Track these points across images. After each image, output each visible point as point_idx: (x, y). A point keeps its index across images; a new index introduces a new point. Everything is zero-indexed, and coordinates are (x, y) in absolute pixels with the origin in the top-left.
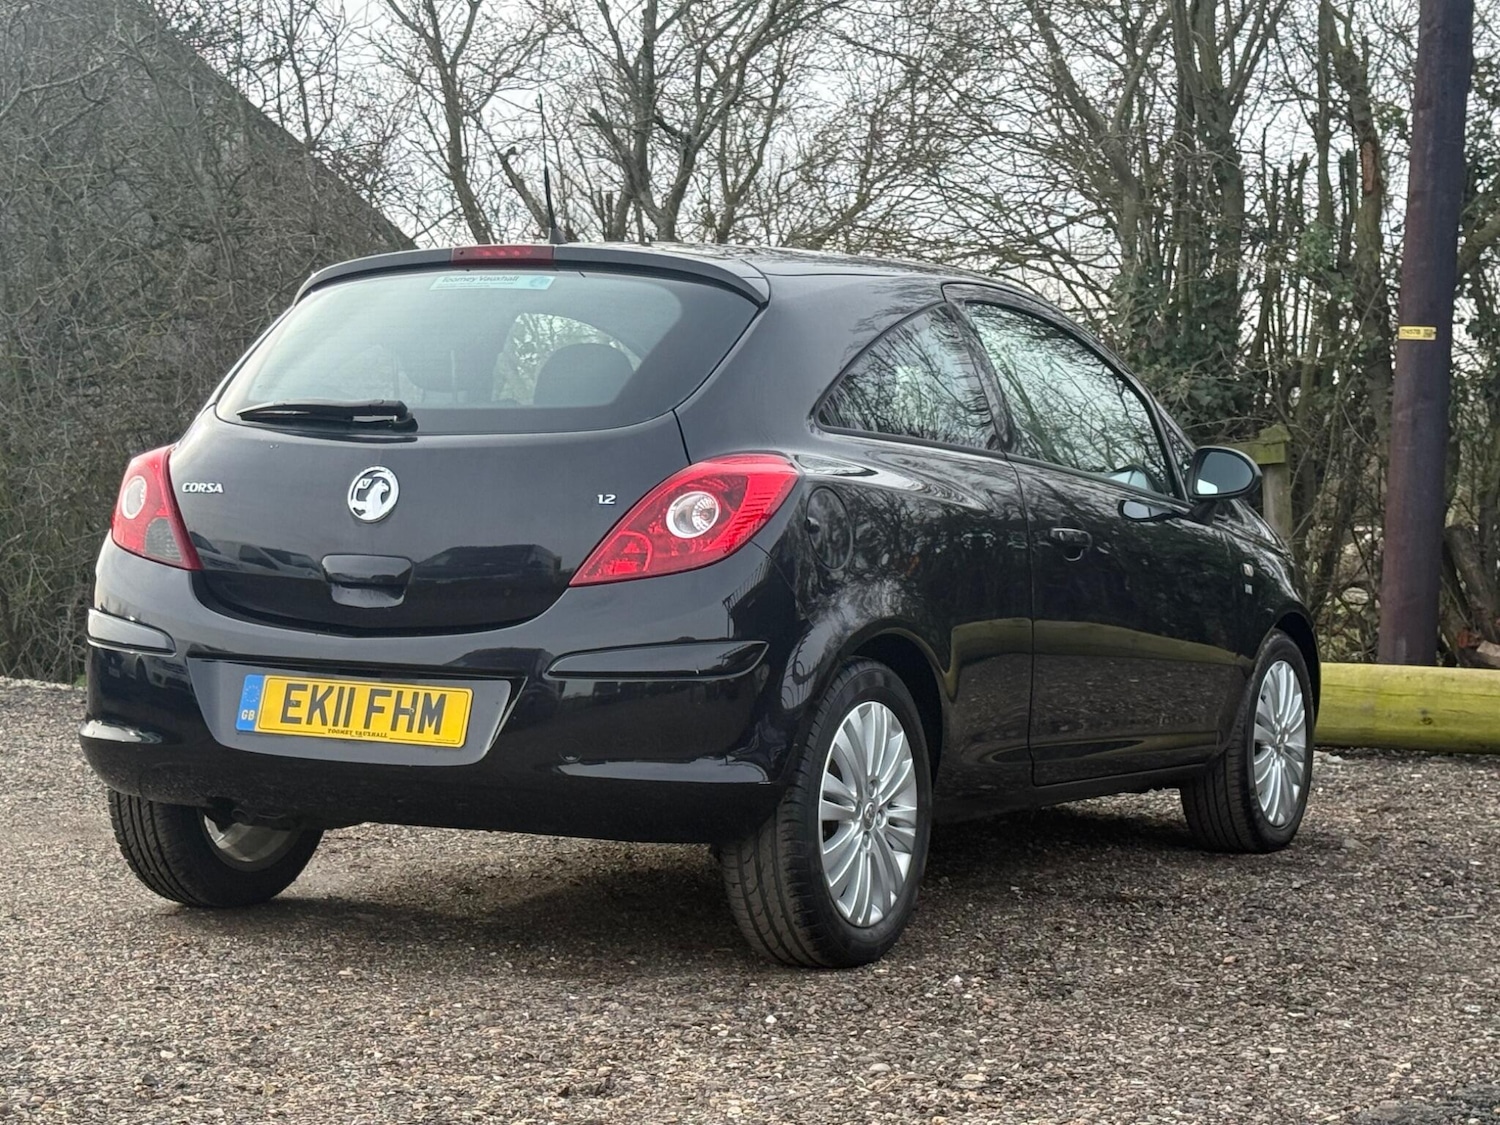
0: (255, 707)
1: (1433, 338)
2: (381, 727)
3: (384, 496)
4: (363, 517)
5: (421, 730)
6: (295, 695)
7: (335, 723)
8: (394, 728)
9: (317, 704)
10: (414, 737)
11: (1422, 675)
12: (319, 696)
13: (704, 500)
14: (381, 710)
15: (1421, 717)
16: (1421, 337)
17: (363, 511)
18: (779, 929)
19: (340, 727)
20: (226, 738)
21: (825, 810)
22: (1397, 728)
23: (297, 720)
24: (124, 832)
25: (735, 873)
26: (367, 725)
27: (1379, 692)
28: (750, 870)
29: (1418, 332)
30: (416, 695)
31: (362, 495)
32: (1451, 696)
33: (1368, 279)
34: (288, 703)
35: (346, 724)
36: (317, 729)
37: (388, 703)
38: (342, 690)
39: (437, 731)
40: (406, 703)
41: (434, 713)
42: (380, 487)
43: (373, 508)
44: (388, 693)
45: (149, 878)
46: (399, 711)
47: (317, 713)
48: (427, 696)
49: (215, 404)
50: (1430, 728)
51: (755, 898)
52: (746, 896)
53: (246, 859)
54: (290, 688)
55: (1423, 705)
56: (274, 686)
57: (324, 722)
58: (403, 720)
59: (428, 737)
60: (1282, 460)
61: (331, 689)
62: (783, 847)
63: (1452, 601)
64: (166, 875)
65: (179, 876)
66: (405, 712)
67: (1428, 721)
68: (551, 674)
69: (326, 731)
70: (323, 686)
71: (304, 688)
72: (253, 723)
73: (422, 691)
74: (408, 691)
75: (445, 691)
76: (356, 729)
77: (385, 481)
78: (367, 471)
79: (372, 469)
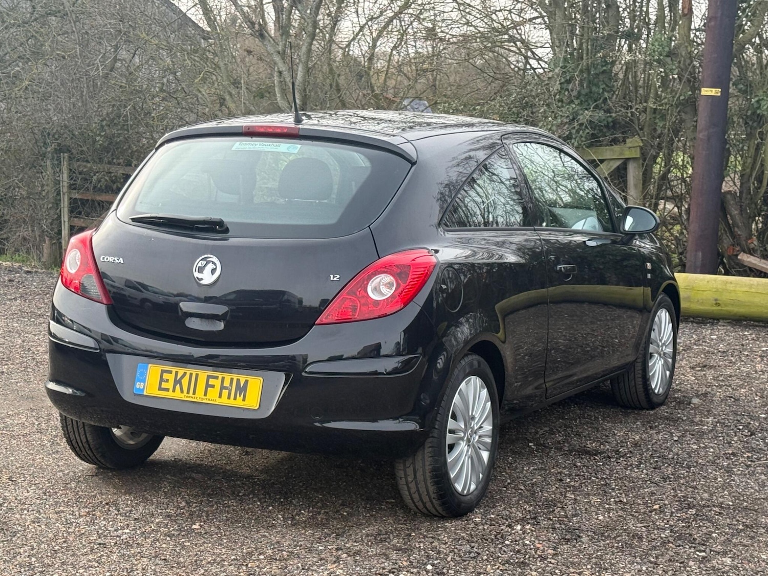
0: (144, 381)
1: (719, 94)
2: (213, 397)
3: (213, 271)
4: (202, 282)
5: (235, 398)
6: (166, 376)
7: (188, 392)
8: (220, 396)
9: (178, 382)
10: (231, 402)
11: (715, 280)
12: (178, 378)
13: (387, 278)
14: (213, 386)
15: (714, 302)
16: (713, 94)
17: (202, 279)
18: (425, 501)
19: (191, 394)
20: (127, 397)
21: (449, 438)
22: (702, 307)
23: (167, 390)
24: (68, 434)
25: (402, 472)
26: (205, 394)
27: (693, 289)
28: (410, 471)
29: (712, 91)
30: (232, 379)
31: (201, 270)
32: (730, 292)
33: (685, 61)
34: (162, 380)
35: (194, 393)
36: (177, 395)
37: (217, 383)
38: (191, 374)
39: (244, 400)
40: (227, 384)
41: (242, 390)
42: (210, 266)
43: (207, 278)
44: (217, 378)
45: (82, 456)
46: (223, 387)
47: (178, 386)
48: (238, 380)
49: (116, 210)
50: (719, 308)
51: (413, 486)
52: (407, 484)
53: (131, 442)
54: (163, 372)
55: (716, 297)
56: (154, 370)
57: (182, 391)
58: (225, 392)
59: (239, 402)
60: (638, 156)
61: (185, 374)
62: (428, 461)
63: (724, 230)
64: (91, 455)
65: (98, 456)
66: (226, 388)
67: (718, 304)
68: (306, 372)
69: (183, 397)
70: (181, 371)
71: (170, 372)
72: (143, 390)
73: (235, 377)
74: (228, 377)
75: (248, 378)
76: (199, 396)
77: (214, 263)
78: (203, 257)
79: (206, 256)
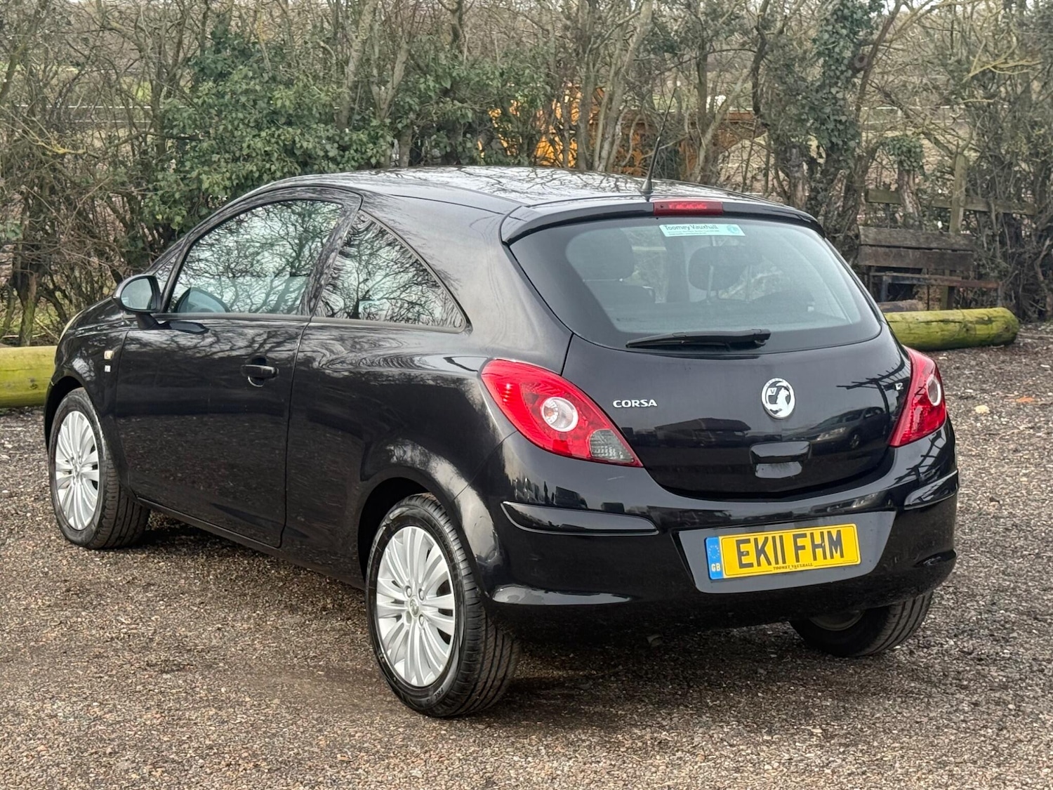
0: (719, 560)
5: (832, 557)
6: (743, 547)
7: (777, 562)
8: (815, 558)
9: (760, 552)
10: (829, 563)
12: (760, 545)
14: (803, 548)
19: (781, 564)
20: (702, 586)
23: (751, 565)
26: (798, 560)
30: (822, 534)
34: (740, 554)
35: (784, 562)
36: (765, 569)
38: (774, 538)
39: (842, 556)
40: (818, 541)
41: (836, 543)
46: (815, 547)
47: (762, 556)
48: (829, 533)
54: (739, 543)
56: (727, 543)
57: (769, 563)
58: (819, 551)
59: (837, 561)
61: (766, 539)
66: (818, 546)
68: (907, 506)
69: (772, 569)
70: (761, 537)
71: (748, 541)
72: (721, 573)
73: (825, 530)
74: (817, 531)
75: (840, 527)
76: (791, 565)
77: (787, 389)
78: (771, 382)
79: (773, 380)
